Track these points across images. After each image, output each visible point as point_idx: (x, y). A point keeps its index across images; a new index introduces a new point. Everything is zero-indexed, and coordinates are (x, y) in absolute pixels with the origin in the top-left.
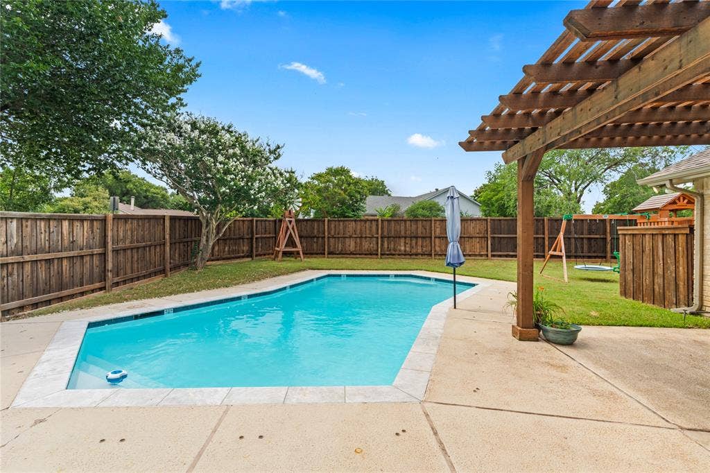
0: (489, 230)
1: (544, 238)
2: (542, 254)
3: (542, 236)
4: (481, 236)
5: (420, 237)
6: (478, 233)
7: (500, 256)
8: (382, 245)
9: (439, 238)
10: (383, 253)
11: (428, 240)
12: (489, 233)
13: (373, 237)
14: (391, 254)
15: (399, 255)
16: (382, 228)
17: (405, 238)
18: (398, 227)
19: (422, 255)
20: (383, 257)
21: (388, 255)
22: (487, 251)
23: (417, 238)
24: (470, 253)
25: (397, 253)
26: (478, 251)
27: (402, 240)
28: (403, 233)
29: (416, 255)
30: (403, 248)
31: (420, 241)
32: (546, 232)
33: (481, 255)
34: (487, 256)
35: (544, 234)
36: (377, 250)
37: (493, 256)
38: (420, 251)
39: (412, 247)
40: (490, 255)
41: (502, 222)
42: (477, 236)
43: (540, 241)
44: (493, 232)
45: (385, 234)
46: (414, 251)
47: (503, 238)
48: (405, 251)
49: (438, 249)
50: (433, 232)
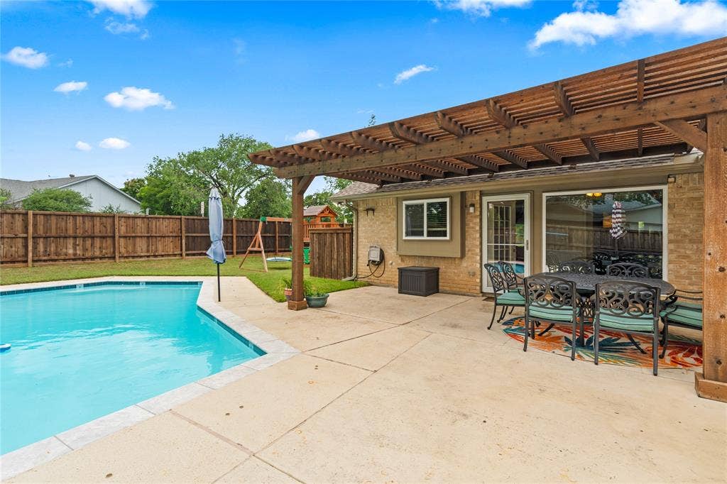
0: (183, 228)
1: (232, 237)
2: (231, 251)
3: (230, 235)
4: (174, 235)
5: (97, 237)
6: (171, 232)
7: (194, 255)
8: (35, 248)
9: (125, 237)
10: (36, 258)
11: (109, 241)
12: (184, 232)
13: (16, 237)
14: (52, 260)
15: (65, 260)
16: (35, 225)
17: (75, 238)
18: (63, 224)
19: (101, 258)
20: (36, 264)
21: (45, 261)
22: (181, 250)
23: (93, 238)
24: (163, 253)
25: (62, 257)
26: (172, 250)
27: (71, 241)
28: (71, 232)
29: (92, 259)
30: (71, 251)
31: (97, 242)
32: (235, 231)
33: (175, 255)
34: (181, 255)
35: (232, 233)
36: (26, 255)
37: (187, 255)
38: (97, 253)
39: (85, 250)
40: (184, 254)
41: (196, 221)
42: (171, 235)
43: (229, 239)
44: (187, 231)
45: (41, 231)
46: (89, 254)
47: (197, 237)
48: (75, 254)
49: (123, 250)
50: (117, 230)
